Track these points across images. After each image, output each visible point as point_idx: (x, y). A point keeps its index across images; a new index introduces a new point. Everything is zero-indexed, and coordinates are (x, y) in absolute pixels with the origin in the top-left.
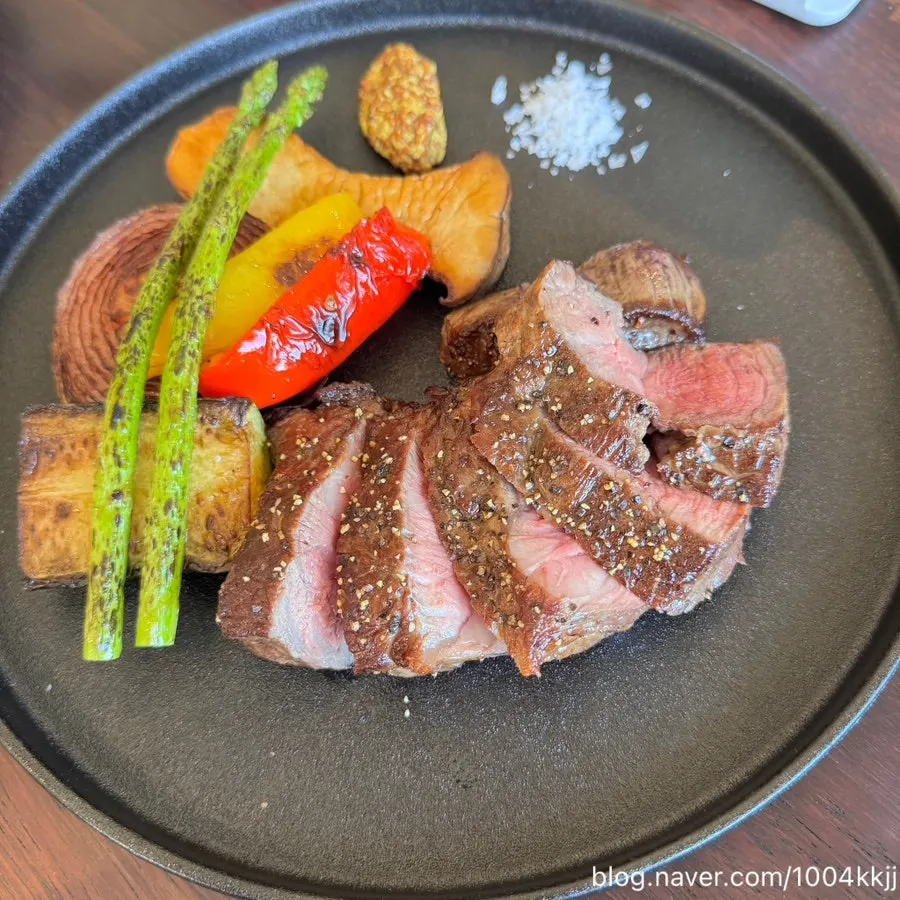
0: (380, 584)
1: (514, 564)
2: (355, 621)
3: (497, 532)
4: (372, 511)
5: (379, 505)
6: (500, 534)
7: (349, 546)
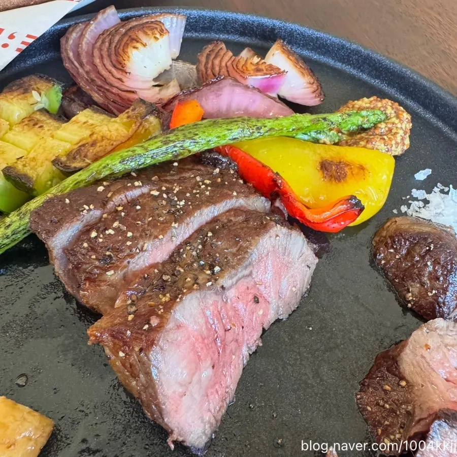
0: (130, 234)
1: (178, 300)
2: (97, 232)
3: (197, 281)
4: (176, 201)
5: (182, 203)
6: (198, 284)
7: (145, 201)
